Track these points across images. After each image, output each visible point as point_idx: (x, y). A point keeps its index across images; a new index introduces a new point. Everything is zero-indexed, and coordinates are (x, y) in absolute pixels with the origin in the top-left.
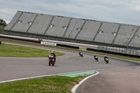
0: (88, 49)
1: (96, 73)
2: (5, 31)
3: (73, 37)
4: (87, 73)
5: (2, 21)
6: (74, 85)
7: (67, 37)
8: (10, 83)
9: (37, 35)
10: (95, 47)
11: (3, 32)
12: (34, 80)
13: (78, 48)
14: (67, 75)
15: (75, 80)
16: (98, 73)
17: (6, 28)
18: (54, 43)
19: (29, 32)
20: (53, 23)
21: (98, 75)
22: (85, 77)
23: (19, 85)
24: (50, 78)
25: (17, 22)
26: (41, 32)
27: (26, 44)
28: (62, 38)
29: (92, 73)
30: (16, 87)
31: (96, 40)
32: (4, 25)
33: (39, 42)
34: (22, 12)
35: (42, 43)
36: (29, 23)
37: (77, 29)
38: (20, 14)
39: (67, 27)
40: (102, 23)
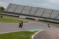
0: (39, 20)
1: (42, 30)
2: (4, 12)
3: (33, 15)
5: (3, 7)
6: (33, 35)
7: (30, 15)
8: (6, 34)
9: (18, 14)
10: (42, 19)
12: (16, 32)
13: (35, 19)
14: (30, 31)
15: (33, 33)
16: (43, 30)
18: (25, 17)
19: (14, 12)
20: (24, 9)
21: (43, 31)
22: (37, 31)
23: (9, 34)
24: (23, 32)
25: (9, 8)
26: (19, 12)
28: (28, 15)
29: (40, 30)
30: (8, 35)
32: (4, 9)
33: (18, 17)
34: (12, 4)
35: (20, 17)
36: (14, 8)
38: (11, 5)
39: (31, 11)
40: (45, 9)
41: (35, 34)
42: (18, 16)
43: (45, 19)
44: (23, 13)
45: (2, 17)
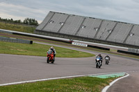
0: (119, 51)
1: (126, 75)
2: (37, 30)
3: (104, 39)
4: (118, 75)
5: (34, 20)
6: (104, 87)
7: (98, 38)
8: (41, 82)
9: (69, 36)
10: (126, 49)
11: (35, 32)
12: (65, 80)
13: (109, 49)
14: (98, 77)
15: (106, 82)
16: (128, 75)
17: (38, 28)
18: (85, 44)
19: (61, 32)
20: (85, 24)
21: (128, 78)
22: (115, 78)
23: (50, 84)
24: (81, 79)
25: (49, 22)
26: (73, 33)
27: (58, 44)
28: (93, 39)
29: (122, 75)
30: (47, 87)
31: (127, 43)
32: (36, 24)
33: (70, 42)
34: (55, 13)
35: (73, 43)
36: (61, 23)
37: (109, 31)
38: (52, 14)
39: (99, 28)
40: (133, 25)
41: (111, 84)
42: (68, 40)
43: (132, 50)
44: (82, 33)
45: (31, 42)
